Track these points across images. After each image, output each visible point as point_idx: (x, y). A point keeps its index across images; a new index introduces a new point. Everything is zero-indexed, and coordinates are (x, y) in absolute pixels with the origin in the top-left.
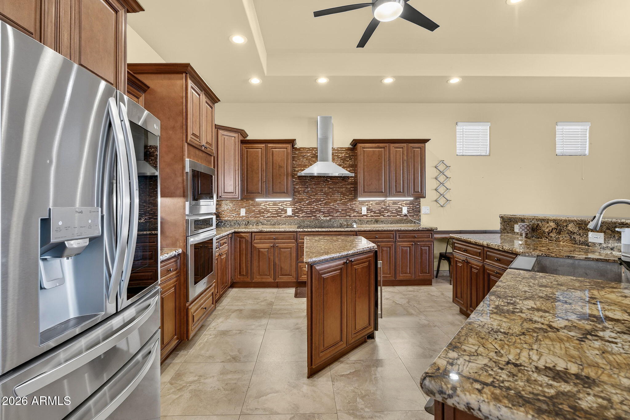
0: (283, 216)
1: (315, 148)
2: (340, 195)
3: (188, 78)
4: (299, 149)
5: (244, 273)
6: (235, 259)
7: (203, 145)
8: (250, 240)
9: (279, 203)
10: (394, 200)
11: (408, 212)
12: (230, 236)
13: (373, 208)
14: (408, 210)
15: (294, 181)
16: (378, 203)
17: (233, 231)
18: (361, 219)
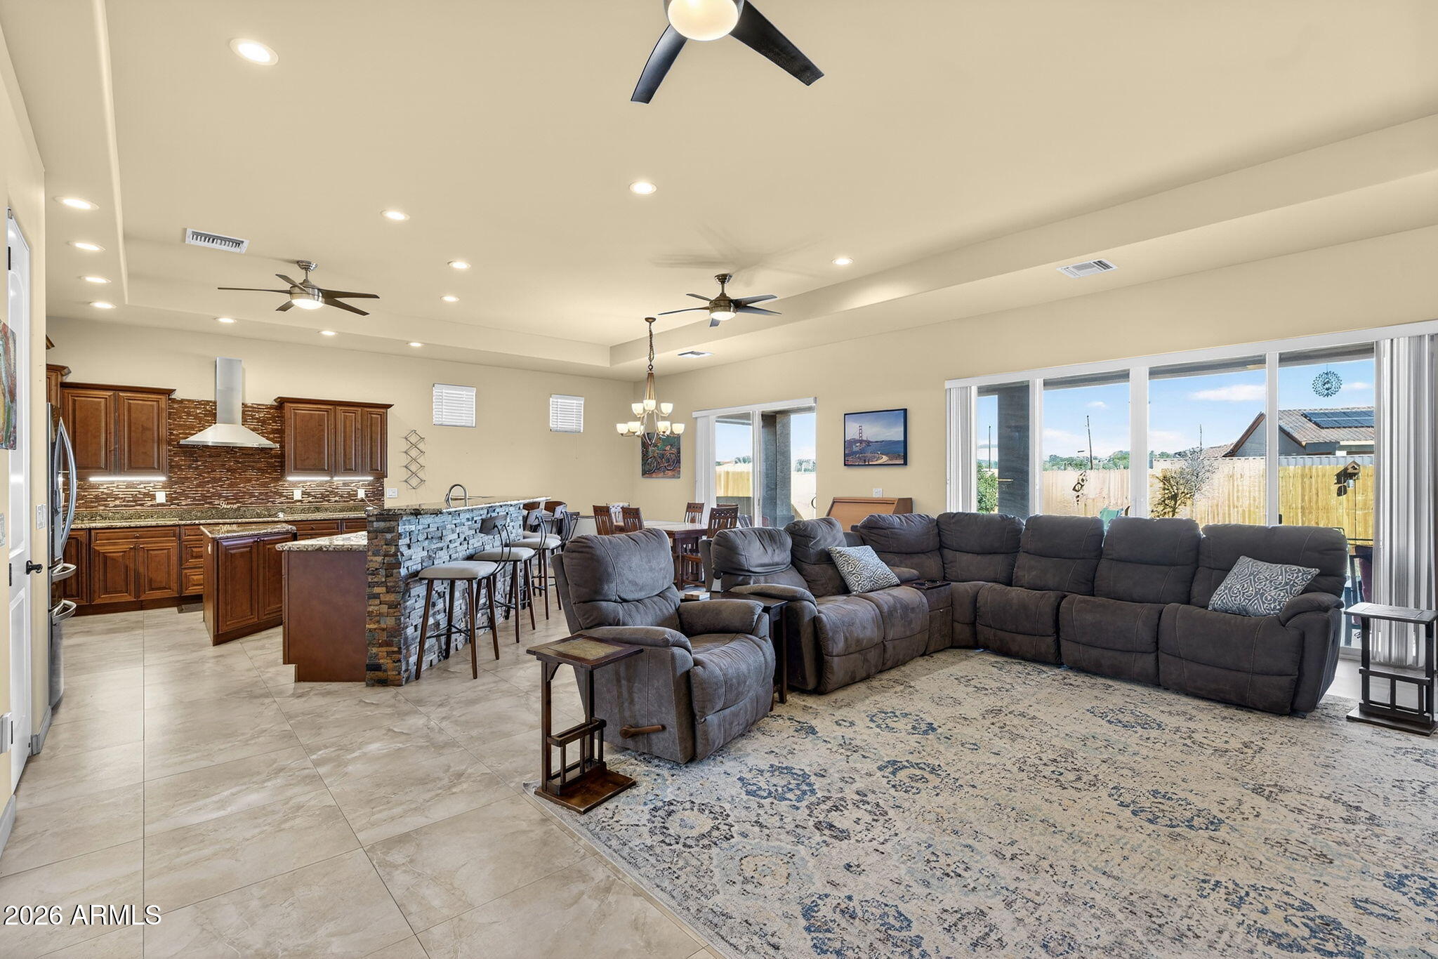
0: (148, 505)
1: (211, 402)
2: (256, 473)
4: (182, 401)
9: (140, 484)
10: (345, 480)
11: (366, 496)
13: (313, 491)
14: (366, 492)
18: (292, 506)
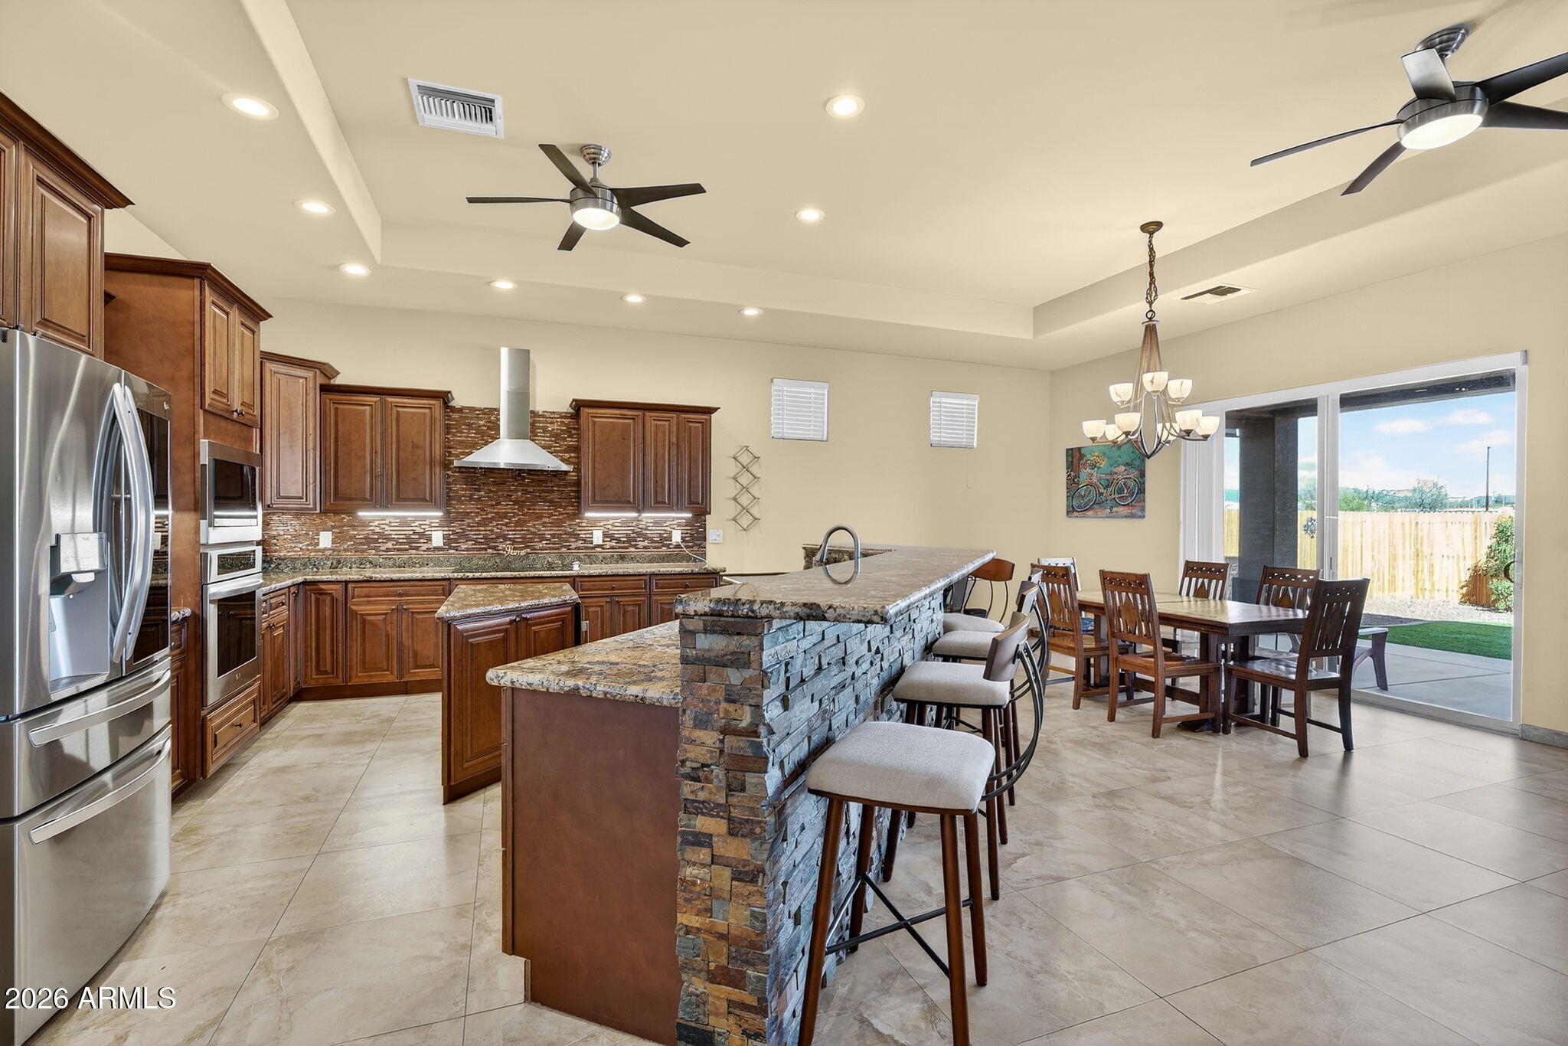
0: (424, 548)
1: (496, 409)
2: (548, 506)
3: (207, 288)
4: (461, 410)
5: (329, 668)
6: (305, 639)
7: (236, 411)
8: (341, 598)
9: (414, 521)
10: (657, 518)
11: (683, 540)
12: (293, 590)
13: (616, 532)
14: (684, 535)
15: (449, 476)
16: (626, 523)
17: (300, 579)
18: (590, 553)
